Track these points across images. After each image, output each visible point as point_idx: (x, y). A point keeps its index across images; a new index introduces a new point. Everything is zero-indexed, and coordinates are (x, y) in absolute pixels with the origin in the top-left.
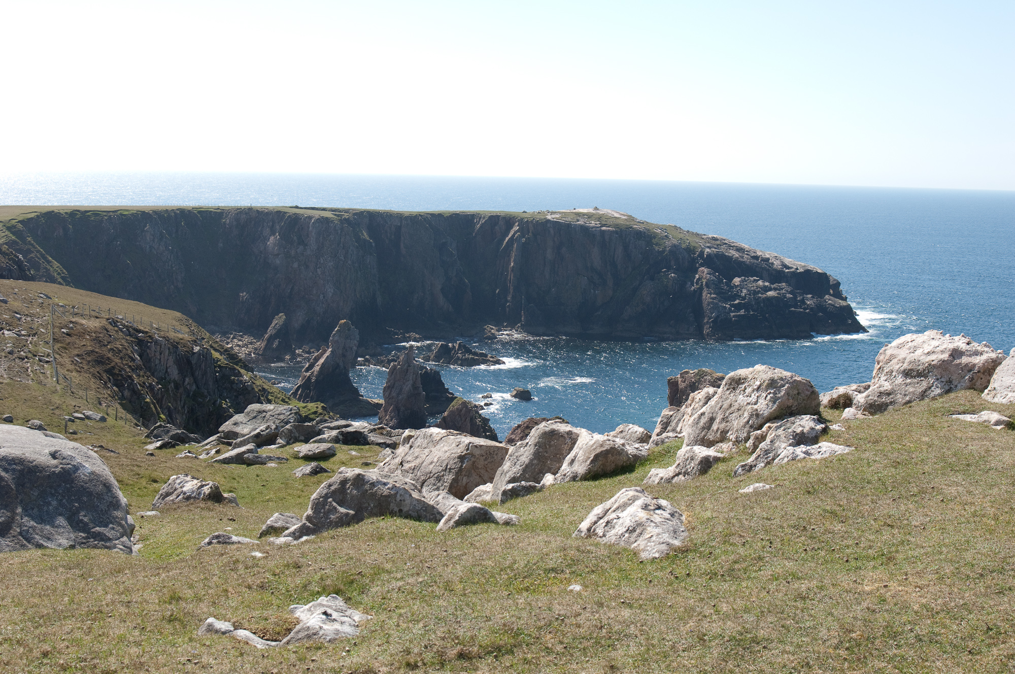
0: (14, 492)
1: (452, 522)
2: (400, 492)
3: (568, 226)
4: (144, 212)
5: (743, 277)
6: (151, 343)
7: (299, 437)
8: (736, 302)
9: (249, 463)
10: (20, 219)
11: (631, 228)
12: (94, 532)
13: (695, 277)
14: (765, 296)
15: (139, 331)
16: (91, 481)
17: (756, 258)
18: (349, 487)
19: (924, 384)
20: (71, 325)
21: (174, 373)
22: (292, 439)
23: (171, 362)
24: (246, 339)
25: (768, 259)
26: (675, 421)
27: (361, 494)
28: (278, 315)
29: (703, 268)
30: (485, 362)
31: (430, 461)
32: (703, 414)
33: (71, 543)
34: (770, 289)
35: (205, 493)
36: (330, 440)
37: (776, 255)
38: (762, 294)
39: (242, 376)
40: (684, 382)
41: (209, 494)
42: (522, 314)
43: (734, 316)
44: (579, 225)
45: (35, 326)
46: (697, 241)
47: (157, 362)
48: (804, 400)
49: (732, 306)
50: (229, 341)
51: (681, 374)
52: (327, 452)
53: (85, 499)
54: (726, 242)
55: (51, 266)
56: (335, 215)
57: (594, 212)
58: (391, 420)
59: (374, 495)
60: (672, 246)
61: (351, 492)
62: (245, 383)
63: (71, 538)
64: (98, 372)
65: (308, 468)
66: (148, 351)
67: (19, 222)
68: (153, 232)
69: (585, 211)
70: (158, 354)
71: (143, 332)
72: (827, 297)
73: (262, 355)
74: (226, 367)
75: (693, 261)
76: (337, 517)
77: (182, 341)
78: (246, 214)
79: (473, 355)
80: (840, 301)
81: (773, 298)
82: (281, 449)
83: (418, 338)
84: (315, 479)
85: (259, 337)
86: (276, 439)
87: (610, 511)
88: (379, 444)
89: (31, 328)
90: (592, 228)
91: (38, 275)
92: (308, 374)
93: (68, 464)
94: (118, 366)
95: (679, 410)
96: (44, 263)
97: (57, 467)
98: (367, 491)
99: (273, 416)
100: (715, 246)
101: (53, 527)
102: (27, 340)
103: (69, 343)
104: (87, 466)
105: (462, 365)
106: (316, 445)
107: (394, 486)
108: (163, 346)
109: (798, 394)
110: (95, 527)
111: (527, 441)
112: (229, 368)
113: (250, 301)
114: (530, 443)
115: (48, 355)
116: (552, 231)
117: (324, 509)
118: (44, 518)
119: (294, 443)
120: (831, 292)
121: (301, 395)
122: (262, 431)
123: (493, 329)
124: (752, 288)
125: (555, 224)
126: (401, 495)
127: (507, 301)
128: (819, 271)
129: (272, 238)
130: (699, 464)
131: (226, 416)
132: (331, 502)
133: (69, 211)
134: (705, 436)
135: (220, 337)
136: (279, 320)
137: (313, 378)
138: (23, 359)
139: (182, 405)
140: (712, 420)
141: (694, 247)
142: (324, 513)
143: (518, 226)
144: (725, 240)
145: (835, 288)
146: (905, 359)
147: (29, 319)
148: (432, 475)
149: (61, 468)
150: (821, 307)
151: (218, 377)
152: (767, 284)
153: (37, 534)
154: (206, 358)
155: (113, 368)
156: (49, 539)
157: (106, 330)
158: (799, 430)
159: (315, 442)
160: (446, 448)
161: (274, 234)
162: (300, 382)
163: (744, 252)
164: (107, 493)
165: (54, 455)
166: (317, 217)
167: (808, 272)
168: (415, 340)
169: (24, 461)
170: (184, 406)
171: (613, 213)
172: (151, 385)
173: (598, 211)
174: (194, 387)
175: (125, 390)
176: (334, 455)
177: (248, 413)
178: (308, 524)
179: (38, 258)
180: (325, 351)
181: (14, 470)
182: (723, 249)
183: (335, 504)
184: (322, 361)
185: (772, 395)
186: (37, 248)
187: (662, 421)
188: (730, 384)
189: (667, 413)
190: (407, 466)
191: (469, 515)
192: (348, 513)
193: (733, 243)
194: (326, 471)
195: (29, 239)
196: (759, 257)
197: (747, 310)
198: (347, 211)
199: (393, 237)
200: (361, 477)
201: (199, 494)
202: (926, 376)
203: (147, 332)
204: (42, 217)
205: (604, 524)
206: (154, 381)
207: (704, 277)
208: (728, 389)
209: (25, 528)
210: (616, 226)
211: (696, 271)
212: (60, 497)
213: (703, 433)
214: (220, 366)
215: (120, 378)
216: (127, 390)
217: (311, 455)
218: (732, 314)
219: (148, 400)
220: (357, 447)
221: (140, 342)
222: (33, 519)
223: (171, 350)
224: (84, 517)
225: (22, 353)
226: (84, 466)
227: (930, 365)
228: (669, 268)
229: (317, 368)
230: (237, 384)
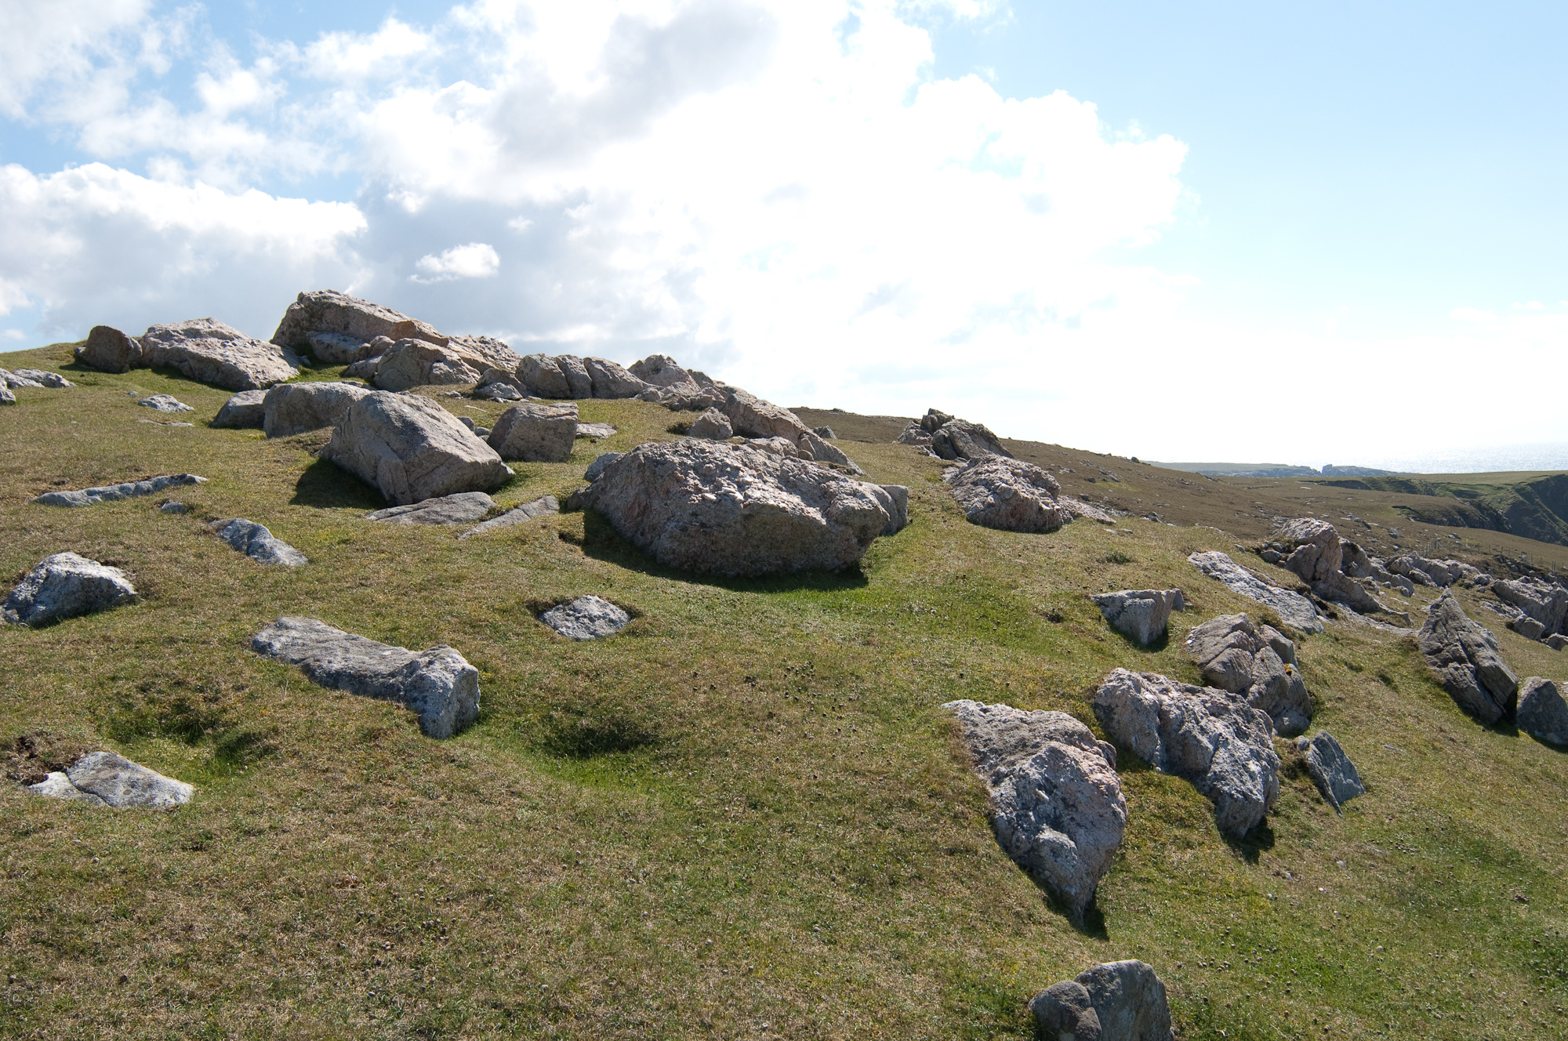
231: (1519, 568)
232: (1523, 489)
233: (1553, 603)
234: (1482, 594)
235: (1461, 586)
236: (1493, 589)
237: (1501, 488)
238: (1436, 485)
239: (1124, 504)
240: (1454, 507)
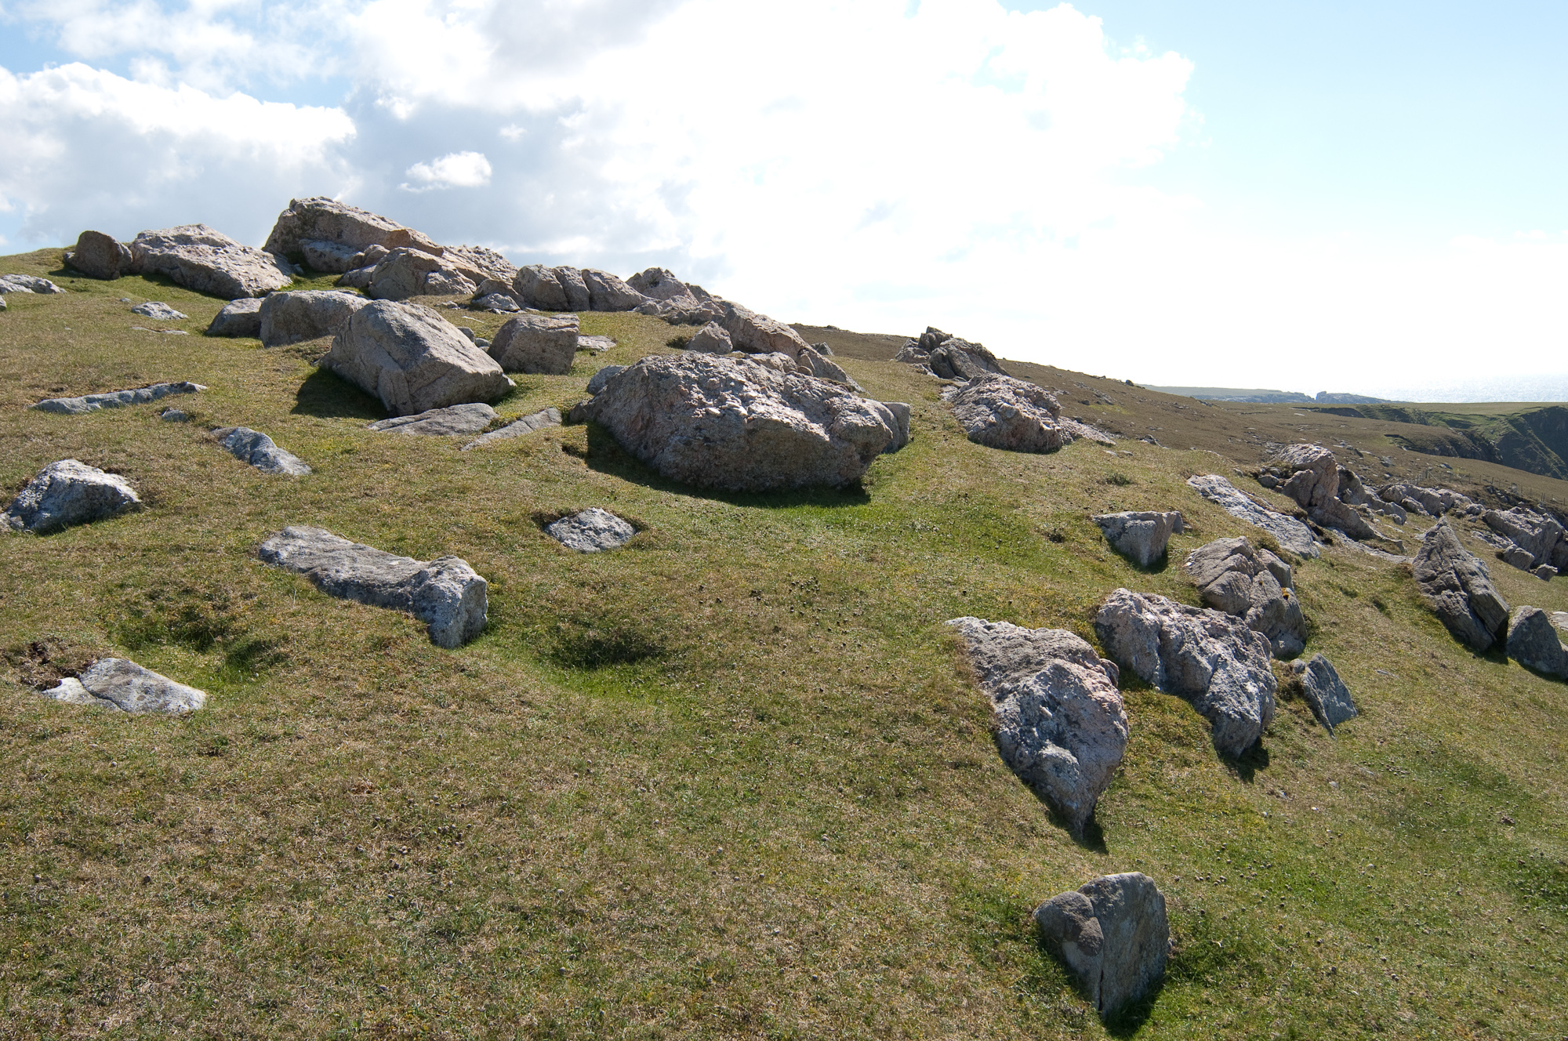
231: (1509, 499)
232: (1517, 420)
233: (1543, 534)
234: (1473, 524)
235: (1452, 515)
236: (1484, 519)
237: (1494, 419)
238: (1429, 414)
239: (1117, 427)
240: (1446, 437)
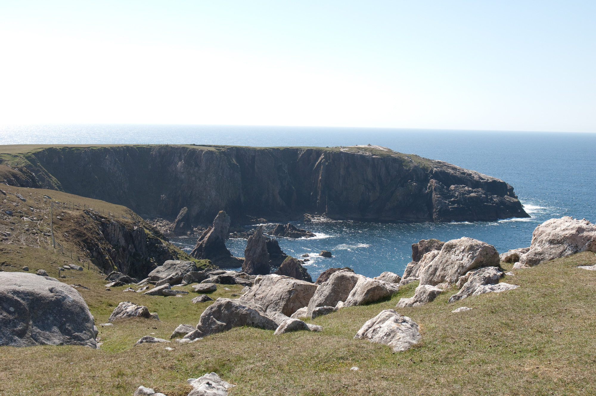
0: (28, 312)
1: (283, 330)
2: (253, 312)
3: (353, 155)
4: (105, 148)
5: (456, 185)
6: (109, 224)
7: (195, 279)
8: (452, 200)
9: (166, 295)
10: (34, 152)
11: (390, 156)
12: (74, 335)
13: (428, 185)
14: (469, 196)
15: (102, 217)
16: (73, 305)
17: (464, 173)
18: (223, 309)
19: (562, 248)
20: (63, 214)
21: (122, 242)
22: (191, 281)
23: (121, 236)
24: (165, 222)
25: (471, 174)
26: (415, 270)
27: (230, 313)
28: (183, 208)
29: (433, 180)
30: (304, 235)
31: (271, 293)
32: (431, 266)
33: (61, 342)
34: (472, 192)
35: (139, 312)
36: (213, 281)
37: (475, 172)
38: (467, 195)
39: (162, 244)
40: (422, 247)
41: (142, 313)
42: (326, 207)
43: (451, 208)
44: (360, 154)
45: (41, 215)
46: (429, 164)
47: (113, 235)
48: (490, 258)
49: (450, 202)
50: (155, 223)
51: (420, 242)
52: (211, 288)
53: (69, 316)
54: (446, 164)
55: (51, 180)
56: (217, 149)
57: (368, 147)
58: (249, 270)
59: (237, 314)
60: (414, 167)
61: (224, 312)
62: (164, 248)
63: (61, 339)
64: (78, 242)
65: (200, 298)
66: (107, 229)
67: (33, 154)
68: (110, 160)
69: (363, 146)
70: (113, 231)
71: (104, 218)
72: (506, 196)
73: (174, 231)
74: (153, 239)
75: (427, 176)
76: (216, 327)
77: (127, 223)
78: (165, 149)
79: (297, 231)
80: (514, 199)
81: (474, 197)
82: (184, 287)
83: (266, 221)
84: (204, 304)
85: (172, 221)
86: (181, 281)
87: (375, 323)
88: (242, 284)
89: (39, 216)
90: (367, 156)
91: (43, 185)
92: (201, 242)
93: (59, 296)
94: (90, 238)
95: (417, 264)
96: (47, 178)
97: (53, 297)
98: (233, 311)
99: (180, 267)
100: (440, 167)
101: (51, 333)
102: (37, 223)
103: (61, 224)
104: (70, 297)
105: (290, 237)
106: (205, 284)
107: (249, 309)
108: (116, 226)
109: (487, 254)
110: (75, 333)
111: (328, 282)
112: (155, 239)
113: (167, 199)
114: (329, 283)
115: (49, 232)
116: (343, 158)
117: (208, 322)
118: (46, 327)
119: (192, 283)
120: (508, 193)
121: (196, 255)
122: (174, 276)
123: (309, 216)
124: (462, 191)
125: (346, 154)
126: (253, 314)
127: (317, 199)
128: (501, 181)
129: (180, 163)
130: (428, 296)
131: (153, 267)
132: (212, 318)
133: (61, 148)
134: (432, 279)
135: (150, 221)
136: (183, 211)
137: (204, 245)
138: (35, 234)
139: (127, 260)
140: (436, 269)
141: (427, 167)
142: (208, 324)
143: (324, 155)
144: (445, 163)
145: (511, 191)
146: (550, 233)
147: (38, 210)
148: (272, 302)
149: (56, 298)
150: (502, 203)
151: (148, 244)
152: (470, 189)
153: (41, 337)
154: (141, 233)
155: (87, 239)
156: (48, 339)
157: (83, 217)
158: (487, 275)
159: (204, 282)
160: (281, 286)
161: (181, 161)
162: (196, 247)
163: (456, 170)
164: (82, 313)
165: (51, 290)
166: (206, 150)
167: (494, 182)
168: (264, 223)
169: (34, 294)
170: (128, 261)
171: (379, 147)
172: (109, 249)
173: (371, 147)
174: (134, 250)
175: (94, 252)
176: (215, 290)
177: (165, 266)
178: (199, 331)
179: (44, 175)
180: (210, 229)
181: (28, 299)
182: (444, 168)
183: (214, 319)
184: (209, 235)
185: (471, 255)
186: (43, 169)
187: (407, 270)
188: (447, 248)
189: (410, 265)
190: (258, 297)
191: (293, 326)
192: (222, 324)
193: (450, 165)
194: (210, 300)
195: (39, 164)
196: (466, 173)
197: (458, 204)
198: (223, 147)
199: (250, 162)
200: (230, 303)
201: (136, 313)
202: (562, 243)
203: (106, 218)
204: (46, 151)
205: (372, 331)
206: (110, 247)
207: (433, 185)
208: (445, 251)
209: (34, 333)
210: (381, 155)
211: (428, 182)
212: (54, 315)
213: (431, 277)
214: (149, 238)
215: (91, 245)
216: (95, 252)
217: (202, 290)
218: (450, 207)
219: (107, 258)
220: (229, 285)
221: (103, 224)
222: (39, 328)
223: (121, 229)
224: (68, 326)
225: (34, 230)
226: (69, 297)
227: (565, 237)
228: (412, 180)
229: (206, 239)
230: (159, 248)
